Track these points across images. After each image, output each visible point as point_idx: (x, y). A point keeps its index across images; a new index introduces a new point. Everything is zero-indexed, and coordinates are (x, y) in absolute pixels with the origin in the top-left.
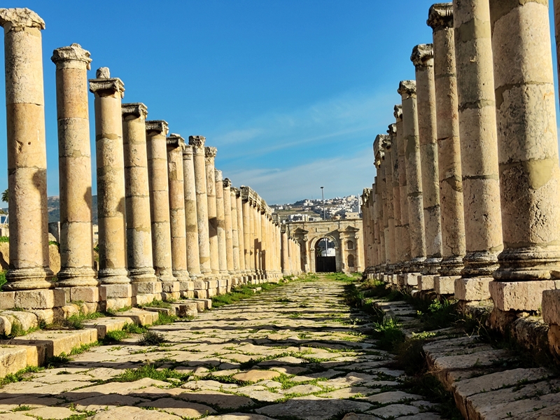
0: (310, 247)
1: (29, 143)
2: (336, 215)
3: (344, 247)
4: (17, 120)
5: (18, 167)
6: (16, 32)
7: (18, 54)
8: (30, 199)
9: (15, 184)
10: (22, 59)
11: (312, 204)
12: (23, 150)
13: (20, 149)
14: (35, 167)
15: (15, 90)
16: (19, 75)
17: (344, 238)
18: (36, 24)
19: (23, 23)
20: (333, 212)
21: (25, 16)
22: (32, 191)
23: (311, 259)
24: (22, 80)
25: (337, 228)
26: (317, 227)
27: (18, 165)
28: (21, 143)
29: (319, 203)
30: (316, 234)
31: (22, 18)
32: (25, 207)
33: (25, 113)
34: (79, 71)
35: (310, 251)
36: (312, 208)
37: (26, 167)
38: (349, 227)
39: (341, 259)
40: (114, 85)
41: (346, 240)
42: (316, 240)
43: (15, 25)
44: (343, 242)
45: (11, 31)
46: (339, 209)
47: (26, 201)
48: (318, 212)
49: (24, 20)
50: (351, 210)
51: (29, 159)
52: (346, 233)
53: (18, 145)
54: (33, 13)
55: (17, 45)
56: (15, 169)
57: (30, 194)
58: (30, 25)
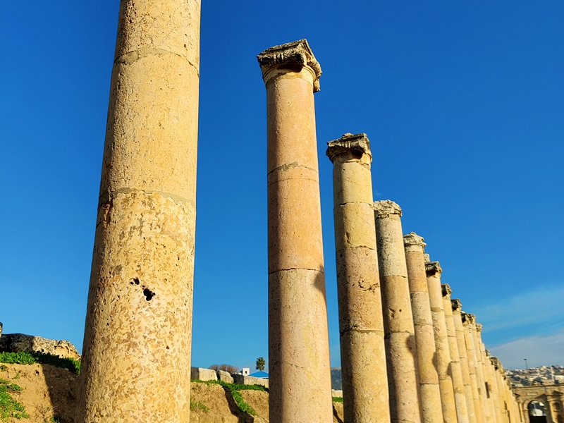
0: (523, 408)
1: (400, 311)
2: (534, 382)
3: (552, 408)
4: (388, 291)
5: (392, 332)
6: (382, 218)
7: (386, 236)
8: (405, 362)
9: (390, 348)
10: (389, 240)
11: (512, 373)
12: (395, 317)
13: (393, 316)
14: (407, 332)
15: (385, 266)
16: (387, 253)
17: (551, 401)
18: (397, 212)
19: (388, 211)
20: (531, 379)
21: (388, 205)
22: (406, 354)
23: (525, 418)
24: (390, 257)
25: (544, 392)
26: (527, 391)
27: (392, 330)
28: (393, 311)
29: (517, 373)
30: (527, 397)
31: (386, 207)
32: (401, 368)
33: (395, 284)
34: (418, 253)
35: (524, 411)
36: (512, 376)
37: (399, 332)
38: (555, 392)
39: (551, 418)
40: (435, 267)
41: (553, 402)
42: (527, 402)
43: (381, 213)
44: (551, 404)
45: (378, 218)
46: (535, 377)
47: (402, 363)
48: (518, 379)
49: (388, 209)
50: (546, 378)
51: (401, 325)
52: (553, 396)
53: (391, 312)
54: (394, 203)
55: (384, 229)
56: (390, 334)
57: (404, 357)
58: (393, 212)
